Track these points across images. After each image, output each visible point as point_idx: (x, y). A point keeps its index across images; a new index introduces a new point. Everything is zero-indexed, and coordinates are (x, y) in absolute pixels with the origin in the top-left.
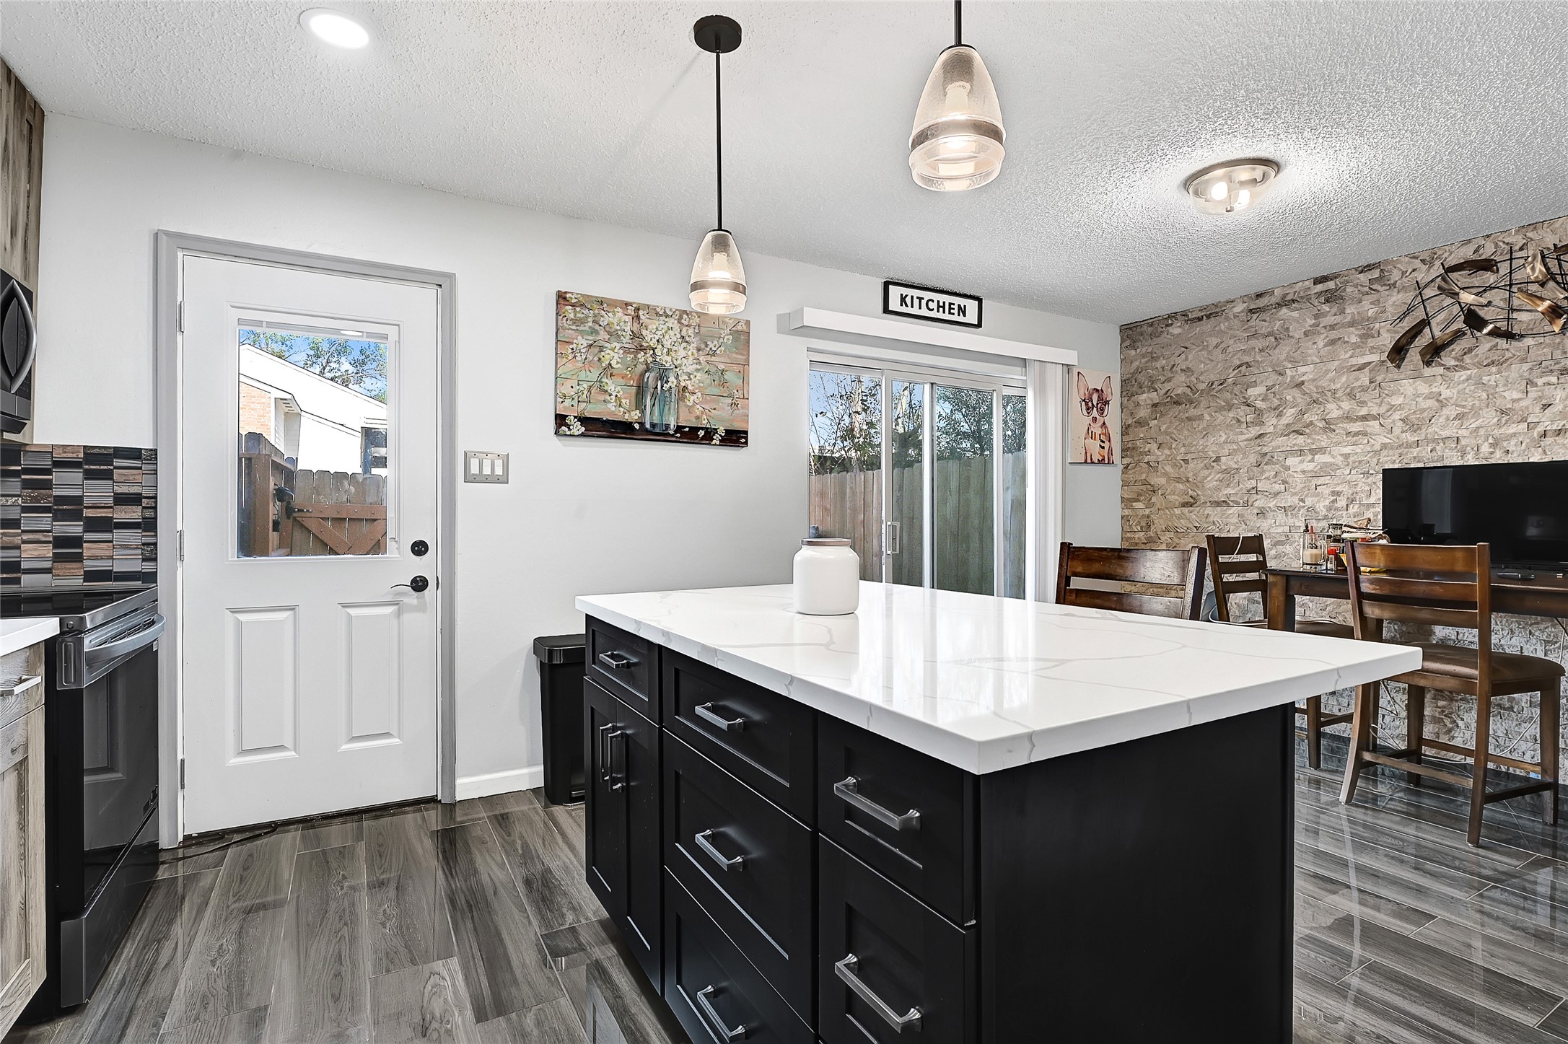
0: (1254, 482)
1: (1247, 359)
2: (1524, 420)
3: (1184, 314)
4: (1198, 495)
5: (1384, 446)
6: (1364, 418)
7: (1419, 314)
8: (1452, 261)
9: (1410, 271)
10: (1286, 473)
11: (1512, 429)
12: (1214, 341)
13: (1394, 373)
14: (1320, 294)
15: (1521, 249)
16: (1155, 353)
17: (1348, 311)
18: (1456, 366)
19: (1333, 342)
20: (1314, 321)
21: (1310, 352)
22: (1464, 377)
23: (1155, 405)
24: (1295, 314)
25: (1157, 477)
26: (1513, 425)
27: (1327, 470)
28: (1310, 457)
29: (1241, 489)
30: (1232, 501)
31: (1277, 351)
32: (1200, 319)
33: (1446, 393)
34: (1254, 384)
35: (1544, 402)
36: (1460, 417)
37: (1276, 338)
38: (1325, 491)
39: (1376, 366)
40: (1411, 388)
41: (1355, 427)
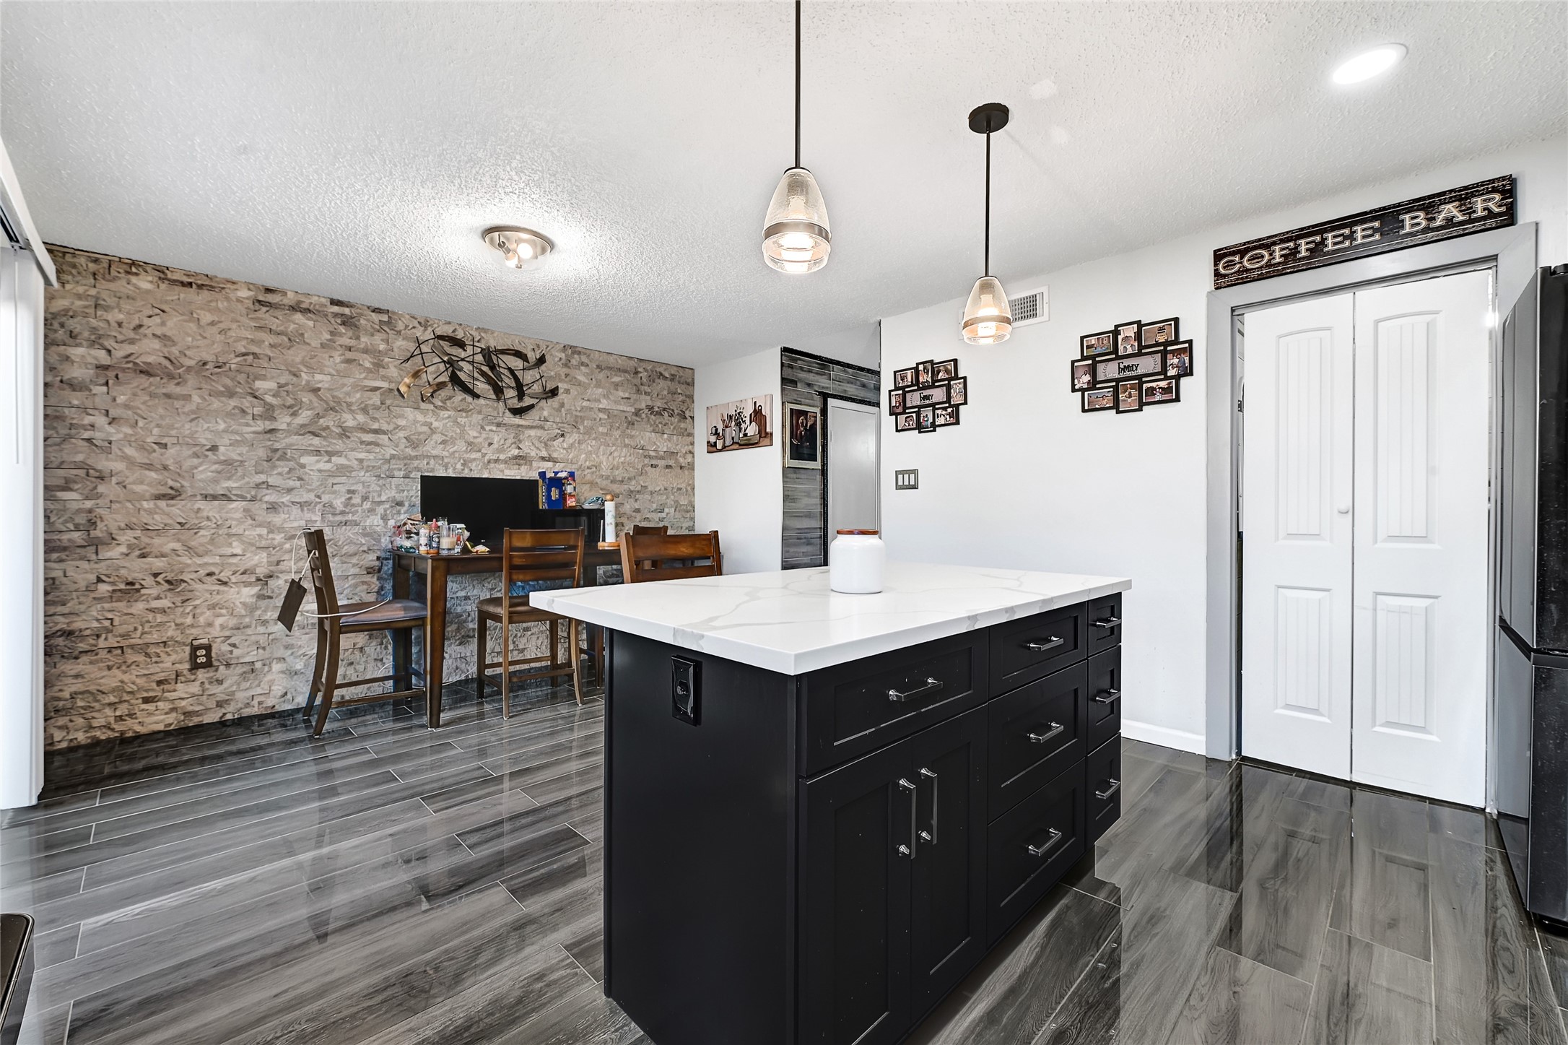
0: (263, 476)
1: (253, 349)
2: (480, 451)
3: (162, 272)
4: (182, 486)
5: (393, 457)
6: (376, 432)
8: (439, 333)
9: (411, 326)
10: (302, 470)
11: (474, 455)
12: (207, 317)
14: (336, 315)
16: (104, 300)
17: (362, 339)
18: (443, 407)
19: (348, 361)
20: (329, 337)
21: (327, 363)
22: (446, 416)
23: (102, 368)
24: (311, 323)
25: (107, 459)
26: (474, 453)
27: (343, 470)
28: (326, 458)
29: (248, 483)
30: (235, 495)
31: (291, 352)
32: (183, 284)
33: (435, 424)
34: (264, 378)
35: (489, 441)
36: (443, 442)
37: (289, 339)
38: (343, 489)
39: (385, 391)
40: (411, 415)
41: (368, 437)
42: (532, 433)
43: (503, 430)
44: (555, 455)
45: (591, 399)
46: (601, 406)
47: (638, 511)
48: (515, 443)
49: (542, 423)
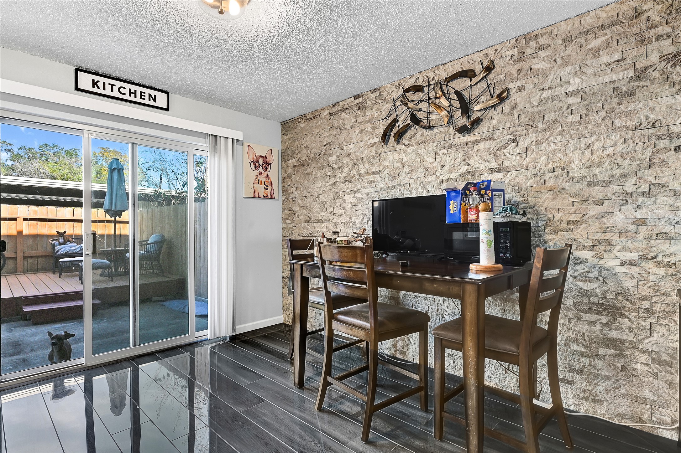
0: (332, 208)
1: (329, 141)
2: (434, 174)
3: (306, 117)
4: (311, 216)
5: (381, 189)
6: (374, 173)
7: (394, 116)
8: (407, 87)
9: (391, 92)
10: (345, 203)
11: (430, 179)
12: (316, 131)
13: (385, 148)
14: (357, 105)
15: (433, 80)
16: (294, 137)
17: (367, 114)
18: (409, 144)
19: (362, 131)
20: (354, 120)
21: (353, 137)
22: (411, 151)
23: (294, 167)
24: (347, 116)
25: (295, 206)
26: (431, 177)
27: (360, 201)
28: (353, 195)
29: (327, 213)
30: (324, 219)
31: (341, 136)
32: (311, 119)
33: (405, 159)
34: (331, 155)
35: (442, 164)
36: (410, 172)
37: (340, 129)
38: (359, 213)
39: (378, 144)
40: (391, 157)
41: (371, 178)
42: (481, 146)
43: (453, 150)
44: (507, 164)
45: (553, 85)
46: (570, 89)
47: (643, 222)
48: (464, 160)
49: (490, 133)
